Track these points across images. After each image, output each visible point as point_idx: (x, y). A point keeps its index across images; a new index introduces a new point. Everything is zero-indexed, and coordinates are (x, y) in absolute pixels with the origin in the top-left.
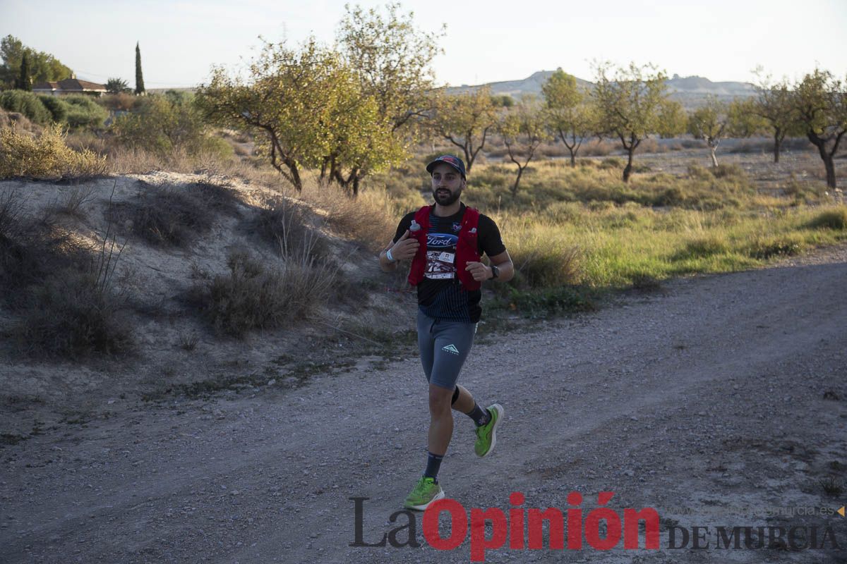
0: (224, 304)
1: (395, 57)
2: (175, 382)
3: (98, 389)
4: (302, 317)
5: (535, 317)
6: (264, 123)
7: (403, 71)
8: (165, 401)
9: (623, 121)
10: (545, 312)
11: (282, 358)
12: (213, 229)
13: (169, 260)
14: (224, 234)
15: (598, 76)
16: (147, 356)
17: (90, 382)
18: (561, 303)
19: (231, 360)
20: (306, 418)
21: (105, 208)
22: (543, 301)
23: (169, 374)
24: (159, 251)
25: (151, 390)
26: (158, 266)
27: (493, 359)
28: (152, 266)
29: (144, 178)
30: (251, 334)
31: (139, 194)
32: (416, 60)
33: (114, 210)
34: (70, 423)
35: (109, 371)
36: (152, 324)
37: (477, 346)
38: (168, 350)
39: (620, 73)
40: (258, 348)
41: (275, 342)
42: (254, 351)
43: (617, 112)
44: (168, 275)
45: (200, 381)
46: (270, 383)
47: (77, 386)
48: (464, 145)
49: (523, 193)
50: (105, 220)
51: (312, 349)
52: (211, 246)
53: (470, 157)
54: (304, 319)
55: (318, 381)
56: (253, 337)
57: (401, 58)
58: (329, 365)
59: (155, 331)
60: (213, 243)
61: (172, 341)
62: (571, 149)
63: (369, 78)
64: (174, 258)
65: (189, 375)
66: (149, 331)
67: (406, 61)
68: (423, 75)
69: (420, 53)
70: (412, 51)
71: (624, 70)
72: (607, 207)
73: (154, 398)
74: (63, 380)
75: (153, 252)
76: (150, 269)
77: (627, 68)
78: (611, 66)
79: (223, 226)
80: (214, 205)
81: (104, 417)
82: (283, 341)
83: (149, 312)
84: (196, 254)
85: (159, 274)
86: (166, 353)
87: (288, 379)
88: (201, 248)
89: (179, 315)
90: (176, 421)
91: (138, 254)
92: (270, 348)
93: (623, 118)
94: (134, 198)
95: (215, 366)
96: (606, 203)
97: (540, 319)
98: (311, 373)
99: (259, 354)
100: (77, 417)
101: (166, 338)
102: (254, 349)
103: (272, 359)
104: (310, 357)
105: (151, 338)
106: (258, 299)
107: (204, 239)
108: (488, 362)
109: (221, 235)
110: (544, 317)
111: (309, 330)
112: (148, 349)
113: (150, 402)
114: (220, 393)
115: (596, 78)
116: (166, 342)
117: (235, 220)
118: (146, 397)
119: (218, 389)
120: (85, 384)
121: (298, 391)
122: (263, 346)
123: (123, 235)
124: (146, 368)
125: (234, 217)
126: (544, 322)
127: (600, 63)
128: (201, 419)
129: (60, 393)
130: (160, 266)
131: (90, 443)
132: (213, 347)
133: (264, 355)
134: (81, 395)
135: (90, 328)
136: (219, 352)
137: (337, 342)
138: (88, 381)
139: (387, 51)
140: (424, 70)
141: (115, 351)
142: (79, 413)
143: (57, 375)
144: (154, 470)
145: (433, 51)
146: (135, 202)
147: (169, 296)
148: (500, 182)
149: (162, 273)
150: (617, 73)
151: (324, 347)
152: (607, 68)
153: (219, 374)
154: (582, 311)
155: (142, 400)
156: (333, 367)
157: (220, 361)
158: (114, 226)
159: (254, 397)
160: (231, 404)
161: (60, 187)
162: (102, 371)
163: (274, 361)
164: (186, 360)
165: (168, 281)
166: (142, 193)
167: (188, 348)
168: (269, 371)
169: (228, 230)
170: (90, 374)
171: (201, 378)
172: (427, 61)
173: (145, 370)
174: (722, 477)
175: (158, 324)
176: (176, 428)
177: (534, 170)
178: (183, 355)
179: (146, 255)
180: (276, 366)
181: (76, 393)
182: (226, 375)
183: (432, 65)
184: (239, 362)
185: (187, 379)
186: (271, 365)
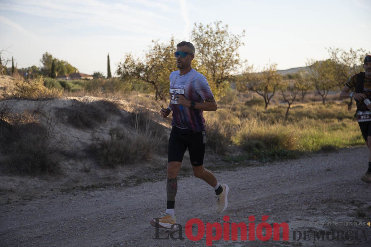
0: (105, 151)
1: (219, 48)
2: (78, 186)
3: (40, 187)
4: (144, 159)
5: (264, 161)
6: (151, 81)
7: (223, 55)
8: (71, 192)
9: (346, 78)
10: (269, 159)
11: (132, 176)
12: (108, 121)
13: (84, 134)
14: (113, 123)
15: (332, 56)
16: (67, 174)
17: (38, 184)
18: (279, 155)
19: (107, 176)
20: (133, 196)
21: (56, 111)
22: (270, 154)
23: (76, 182)
24: (80, 130)
25: (66, 188)
26: (78, 137)
27: (234, 176)
28: (76, 136)
29: (77, 98)
30: (118, 166)
31: (72, 105)
32: (230, 49)
33: (60, 112)
34: (25, 200)
35: (47, 179)
36: (71, 161)
37: (229, 172)
38: (77, 172)
39: (344, 54)
40: (121, 172)
41: (130, 170)
42: (120, 174)
43: (343, 74)
44: (82, 141)
45: (90, 185)
46: (122, 185)
47: (31, 185)
48: (264, 95)
49: (290, 116)
50: (55, 116)
51: (148, 173)
52: (106, 128)
53: (267, 101)
54: (147, 160)
55: (145, 184)
56: (120, 167)
57: (222, 48)
58: (153, 178)
59: (73, 164)
60: (107, 127)
61: (80, 168)
62: (323, 96)
63: (207, 58)
64: (87, 134)
65: (86, 183)
66: (70, 164)
67: (224, 49)
68: (233, 56)
69: (232, 45)
70: (227, 44)
71: (346, 52)
72: (333, 121)
73: (65, 191)
74: (26, 183)
75: (77, 130)
76: (74, 138)
77: (348, 52)
78: (339, 51)
79: (113, 120)
80: (109, 110)
81: (40, 197)
82: (135, 169)
83: (70, 156)
84: (98, 132)
85: (78, 140)
86: (76, 173)
87: (132, 184)
88: (101, 129)
89: (86, 157)
90: (72, 198)
91: (70, 131)
92: (127, 172)
93: (346, 77)
94: (70, 106)
95: (99, 179)
96: (333, 119)
97: (266, 162)
98: (144, 181)
99: (122, 175)
100: (28, 197)
101: (77, 167)
102: (120, 173)
103: (127, 177)
104: (145, 176)
105: (70, 167)
106: (122, 149)
107: (103, 125)
108: (230, 177)
109: (111, 124)
110: (269, 161)
111: (148, 165)
112: (68, 171)
113: (64, 192)
114: (97, 189)
115: (331, 57)
116: (77, 169)
117: (119, 117)
118: (62, 191)
119: (97, 187)
120: (35, 185)
121: (134, 187)
122: (124, 171)
123: (63, 123)
124: (66, 179)
125: (119, 116)
126: (268, 163)
127: (334, 50)
128: (84, 197)
129: (23, 188)
130: (79, 137)
131: (30, 205)
132: (99, 171)
133: (124, 175)
134: (32, 189)
135: (39, 160)
136: (101, 173)
137: (161, 170)
138: (36, 184)
139: (215, 45)
140: (234, 53)
141: (51, 172)
142: (30, 196)
143: (22, 181)
144: (54, 213)
145: (238, 44)
146: (70, 108)
147: (82, 149)
148: (280, 112)
149: (80, 140)
150: (342, 54)
151: (153, 172)
152: (337, 52)
153: (100, 182)
154: (289, 159)
155: (60, 192)
156: (155, 179)
157: (102, 177)
158: (60, 119)
159: (112, 189)
160: (100, 192)
161: (36, 102)
162: (44, 180)
163: (128, 178)
164: (85, 176)
165: (82, 143)
166: (74, 104)
167: (87, 171)
168: (124, 181)
169: (115, 122)
170: (38, 181)
171: (90, 184)
172: (235, 49)
173: (65, 180)
174: (313, 211)
175: (74, 161)
176: (71, 200)
177: (302, 107)
178: (84, 174)
179: (73, 132)
180: (129, 179)
181: (30, 189)
182: (103, 183)
183: (238, 51)
184: (110, 177)
185: (84, 184)
186: (126, 179)
